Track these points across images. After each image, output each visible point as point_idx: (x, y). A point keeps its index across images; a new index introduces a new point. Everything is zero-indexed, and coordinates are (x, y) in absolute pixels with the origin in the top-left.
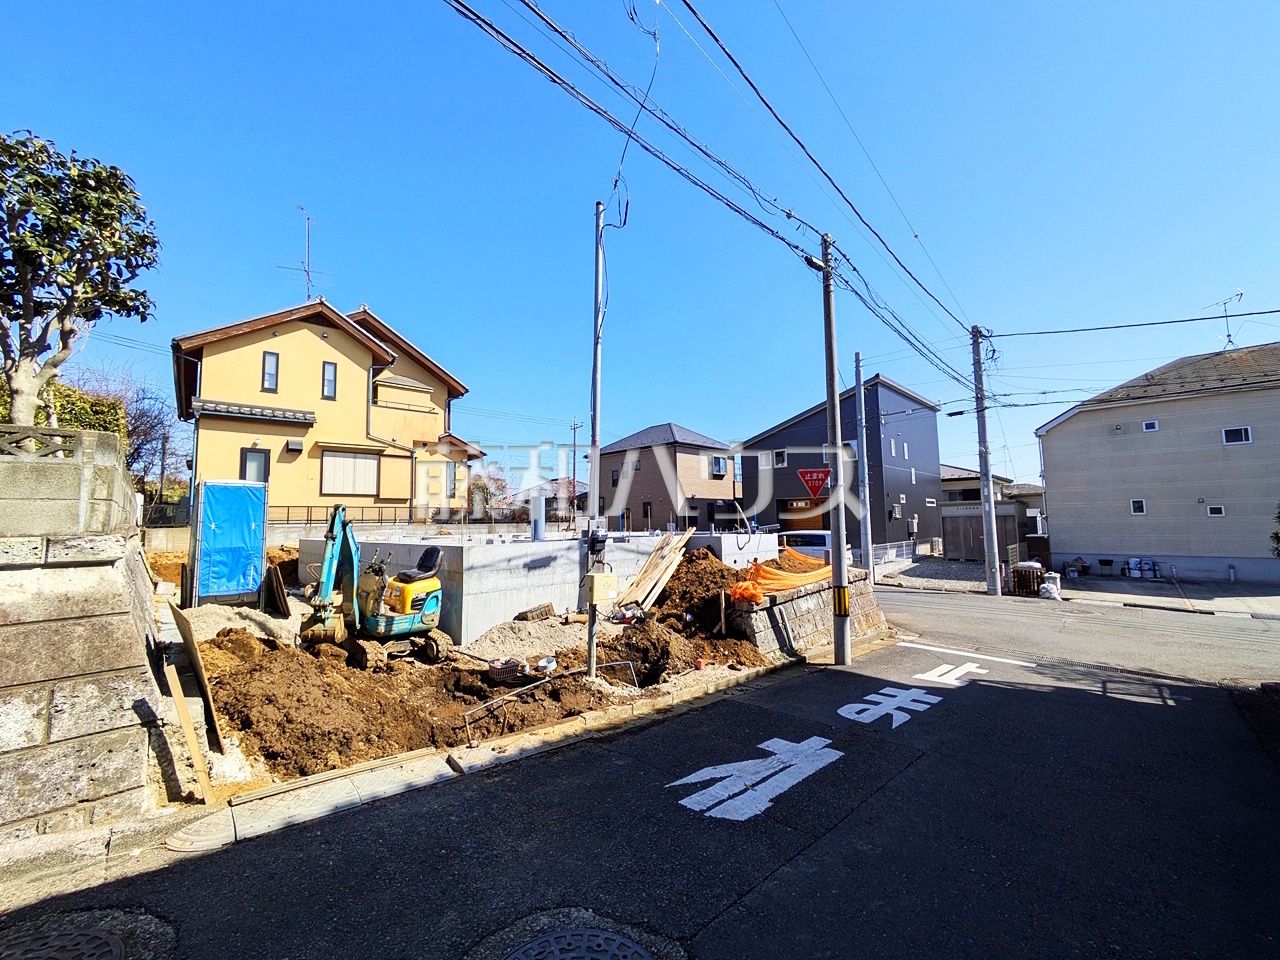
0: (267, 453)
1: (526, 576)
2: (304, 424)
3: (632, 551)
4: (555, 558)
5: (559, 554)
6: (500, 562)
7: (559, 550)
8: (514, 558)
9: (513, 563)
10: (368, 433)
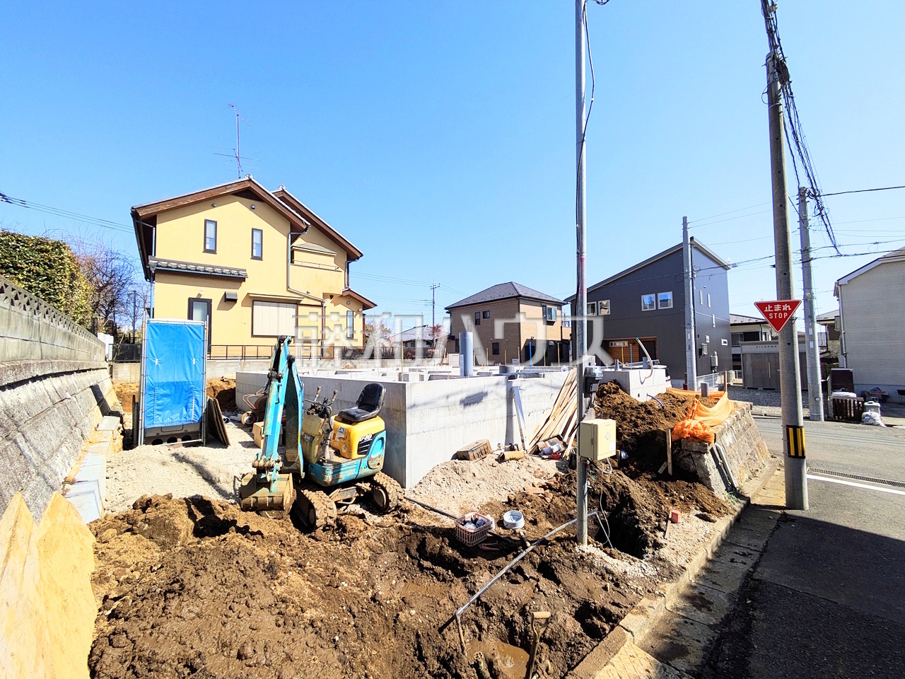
0: (209, 302)
1: (463, 413)
2: (238, 279)
3: (547, 386)
4: (486, 394)
5: (489, 390)
6: (439, 398)
7: (489, 386)
8: (453, 394)
9: (451, 399)
10: (288, 287)
